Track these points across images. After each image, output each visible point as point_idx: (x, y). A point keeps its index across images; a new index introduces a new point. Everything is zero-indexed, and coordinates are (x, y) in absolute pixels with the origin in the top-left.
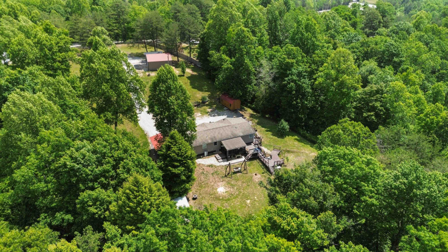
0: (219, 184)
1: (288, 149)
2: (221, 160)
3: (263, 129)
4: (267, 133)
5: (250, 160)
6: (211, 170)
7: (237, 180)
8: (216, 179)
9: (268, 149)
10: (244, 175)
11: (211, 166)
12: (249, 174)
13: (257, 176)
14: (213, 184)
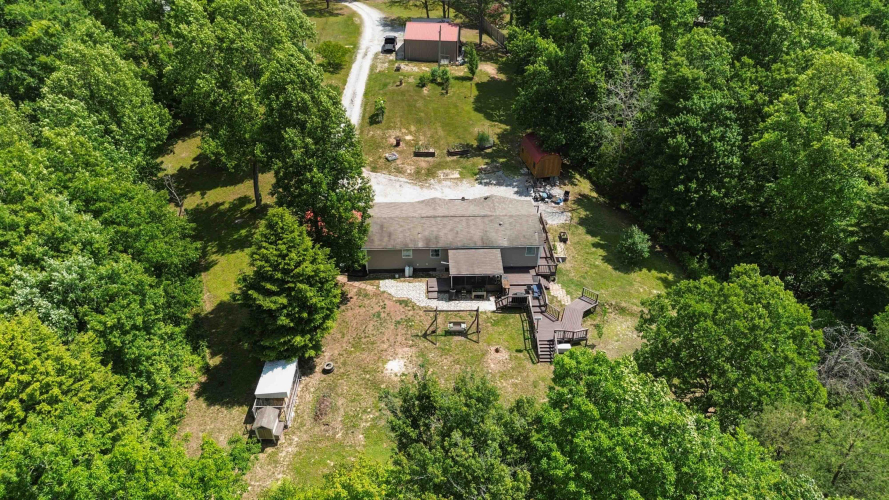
0: (399, 350)
1: (623, 304)
2: (435, 295)
3: (590, 239)
4: (594, 249)
5: (503, 309)
6: (399, 313)
7: (444, 352)
8: (399, 338)
9: (568, 293)
10: (470, 344)
11: (405, 303)
12: (482, 345)
13: (498, 355)
14: (385, 346)
